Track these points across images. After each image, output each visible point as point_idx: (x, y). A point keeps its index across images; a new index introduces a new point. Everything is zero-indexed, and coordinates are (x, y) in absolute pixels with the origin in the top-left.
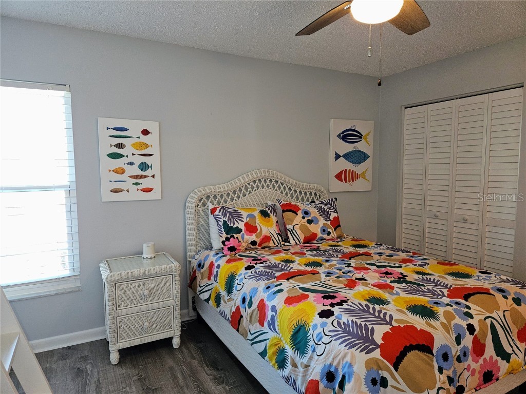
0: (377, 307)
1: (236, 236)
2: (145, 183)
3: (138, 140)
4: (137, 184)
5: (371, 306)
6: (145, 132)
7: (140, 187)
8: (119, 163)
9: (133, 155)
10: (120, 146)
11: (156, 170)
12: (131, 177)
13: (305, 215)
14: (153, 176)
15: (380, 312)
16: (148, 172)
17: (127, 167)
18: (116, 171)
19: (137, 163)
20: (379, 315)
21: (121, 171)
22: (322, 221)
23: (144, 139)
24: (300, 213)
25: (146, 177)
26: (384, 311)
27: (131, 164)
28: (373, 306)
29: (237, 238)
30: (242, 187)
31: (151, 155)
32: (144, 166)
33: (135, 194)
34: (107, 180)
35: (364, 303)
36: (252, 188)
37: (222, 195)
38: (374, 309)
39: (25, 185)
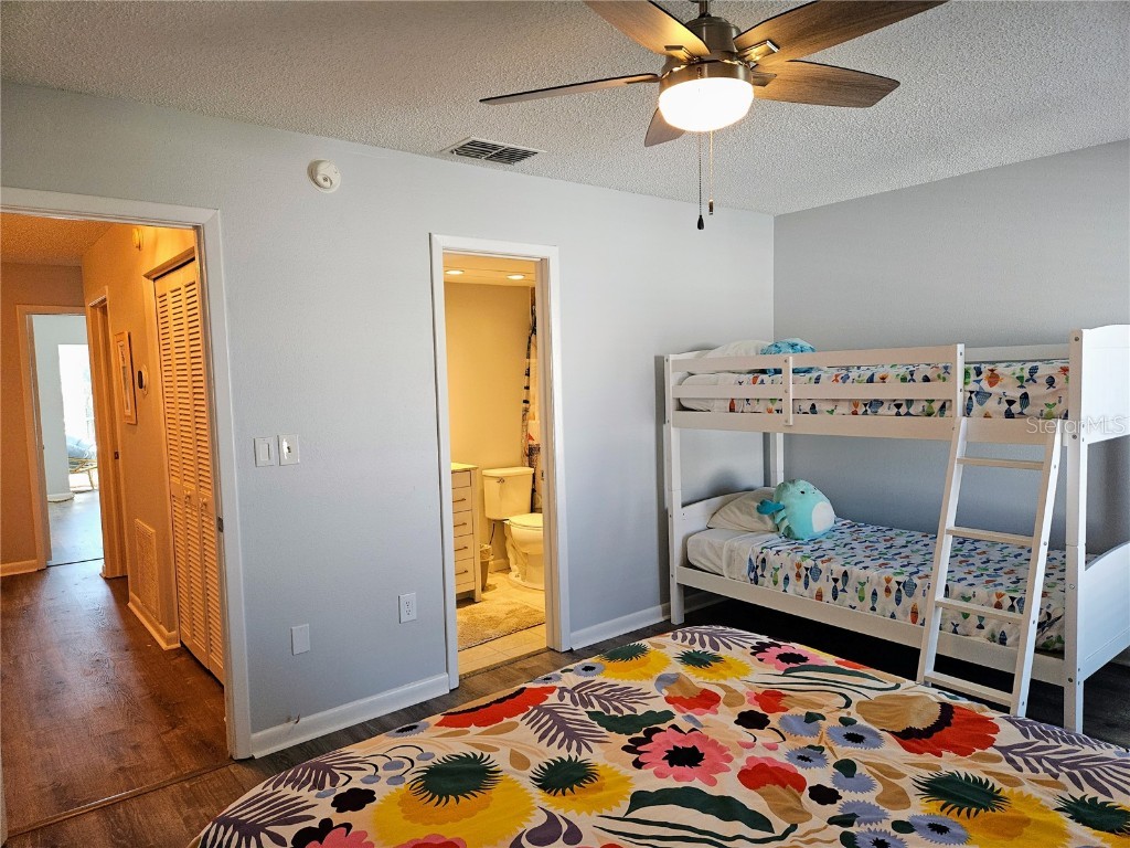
0: (697, 647)
5: (708, 649)
15: (693, 641)
20: (693, 635)
26: (687, 643)
28: (706, 650)
35: (723, 652)
38: (703, 644)
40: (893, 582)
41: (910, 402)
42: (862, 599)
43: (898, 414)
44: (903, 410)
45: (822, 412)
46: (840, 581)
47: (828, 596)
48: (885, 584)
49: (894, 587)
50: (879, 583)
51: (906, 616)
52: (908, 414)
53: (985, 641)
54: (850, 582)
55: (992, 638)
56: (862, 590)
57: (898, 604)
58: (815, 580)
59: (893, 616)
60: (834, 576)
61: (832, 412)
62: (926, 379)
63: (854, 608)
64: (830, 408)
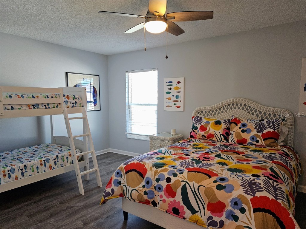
1: (194, 131)
2: (178, 104)
3: (176, 86)
4: (175, 104)
6: (179, 82)
7: (176, 105)
8: (169, 96)
9: (174, 92)
10: (170, 89)
11: (182, 99)
12: (173, 101)
13: (242, 127)
14: (181, 101)
16: (179, 99)
17: (172, 97)
18: (168, 99)
19: (175, 96)
21: (170, 99)
22: (254, 132)
23: (178, 85)
24: (239, 125)
25: (178, 101)
27: (173, 96)
29: (195, 132)
30: (222, 107)
31: (180, 92)
32: (178, 97)
33: (174, 108)
34: (166, 102)
36: (228, 108)
37: (209, 111)
39: (147, 103)
40: (42, 161)
41: (48, 104)
42: (33, 171)
43: (46, 108)
44: (47, 107)
45: (16, 109)
46: (24, 169)
47: (20, 176)
48: (40, 163)
49: (43, 162)
50: (38, 163)
51: (48, 169)
52: (49, 108)
53: (70, 165)
54: (28, 168)
55: (71, 164)
56: (33, 168)
57: (45, 167)
58: (13, 173)
59: (45, 171)
60: (21, 168)
61: (20, 109)
62: (52, 97)
63: (31, 175)
64: (20, 107)
